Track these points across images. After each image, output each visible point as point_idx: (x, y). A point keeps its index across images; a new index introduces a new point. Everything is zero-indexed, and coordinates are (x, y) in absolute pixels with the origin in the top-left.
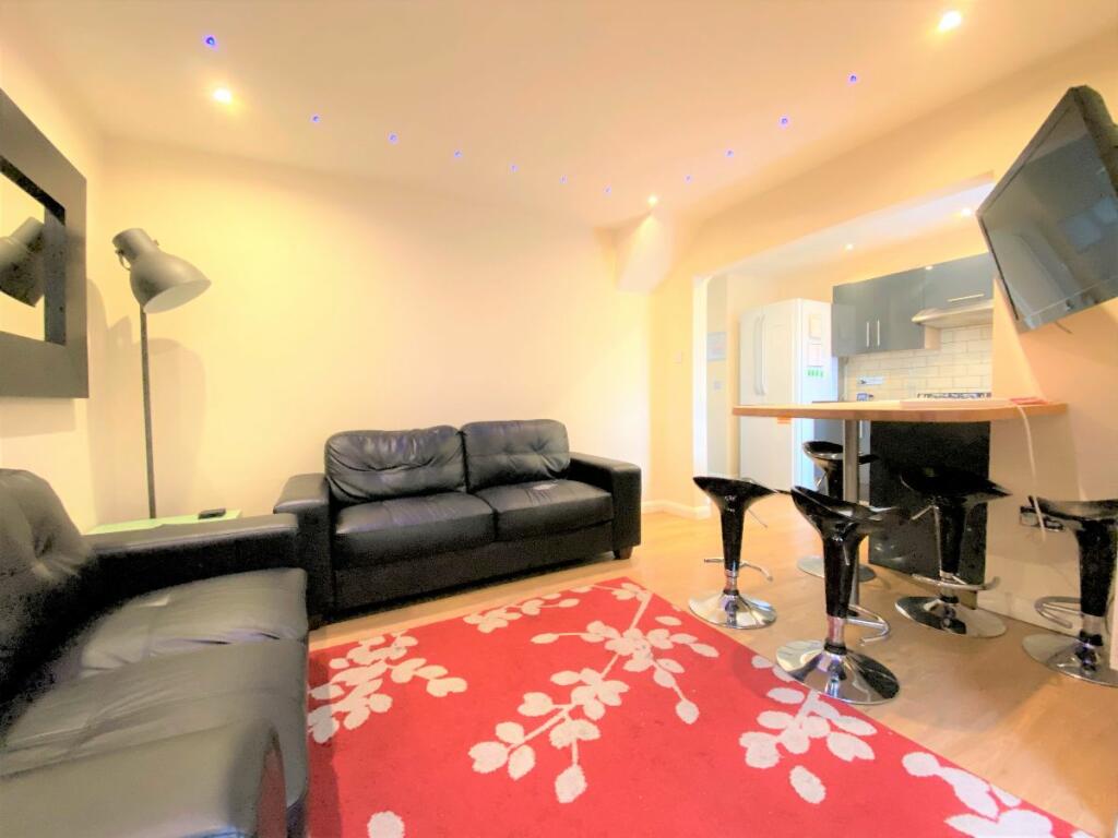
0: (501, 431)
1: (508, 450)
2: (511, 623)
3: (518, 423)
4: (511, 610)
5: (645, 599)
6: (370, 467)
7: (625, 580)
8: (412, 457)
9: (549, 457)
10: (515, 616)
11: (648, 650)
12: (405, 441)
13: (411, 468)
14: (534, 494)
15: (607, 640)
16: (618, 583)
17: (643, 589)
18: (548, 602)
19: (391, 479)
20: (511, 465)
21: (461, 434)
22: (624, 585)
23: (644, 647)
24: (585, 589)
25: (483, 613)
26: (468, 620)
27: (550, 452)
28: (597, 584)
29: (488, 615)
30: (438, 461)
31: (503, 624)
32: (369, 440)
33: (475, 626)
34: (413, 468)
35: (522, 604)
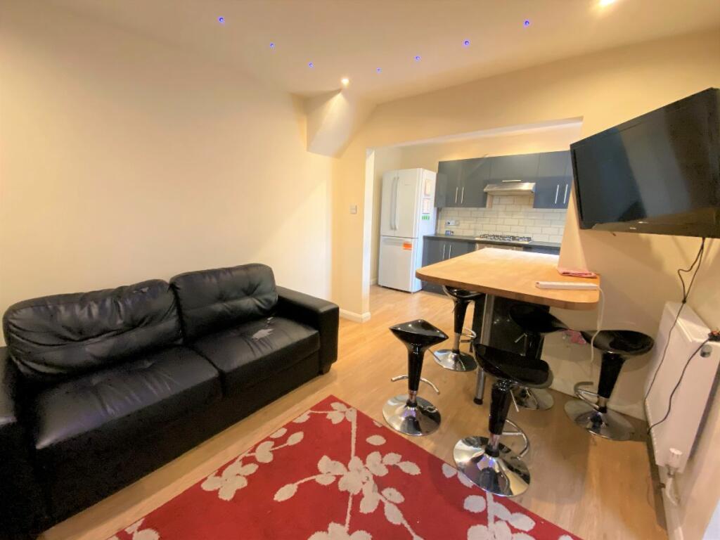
0: (214, 280)
1: (222, 298)
2: (250, 478)
3: (229, 270)
4: (246, 461)
5: (352, 417)
6: (66, 339)
7: (332, 399)
8: (120, 322)
9: (260, 298)
10: (252, 469)
11: (372, 482)
12: (108, 303)
13: (120, 332)
14: (255, 344)
15: (338, 478)
16: (327, 404)
17: (348, 407)
18: (278, 442)
19: (96, 348)
20: (227, 310)
21: (173, 286)
22: (333, 405)
23: (368, 479)
24: (304, 418)
25: (219, 473)
26: (206, 487)
27: (261, 293)
28: (312, 409)
29: (225, 473)
30: (152, 319)
31: (243, 483)
32: (62, 308)
33: (216, 492)
34: (123, 333)
35: (254, 450)
